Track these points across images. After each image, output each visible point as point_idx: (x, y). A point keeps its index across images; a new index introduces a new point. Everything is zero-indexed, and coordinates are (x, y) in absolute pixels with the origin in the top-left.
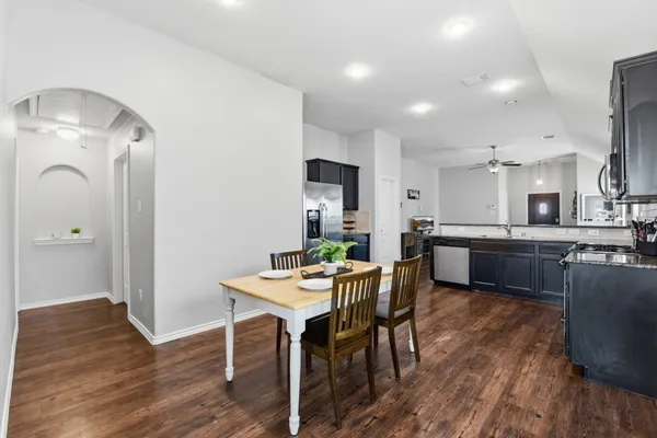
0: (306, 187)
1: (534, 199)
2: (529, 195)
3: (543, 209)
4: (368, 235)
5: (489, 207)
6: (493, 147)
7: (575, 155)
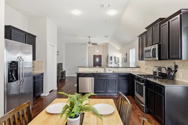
0: (7, 45)
1: (95, 57)
2: (94, 55)
3: (97, 60)
4: (42, 74)
5: (83, 59)
6: (89, 37)
7: (108, 43)
